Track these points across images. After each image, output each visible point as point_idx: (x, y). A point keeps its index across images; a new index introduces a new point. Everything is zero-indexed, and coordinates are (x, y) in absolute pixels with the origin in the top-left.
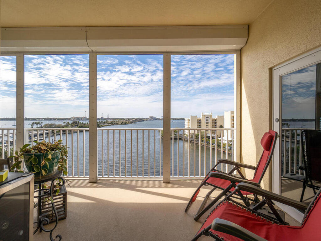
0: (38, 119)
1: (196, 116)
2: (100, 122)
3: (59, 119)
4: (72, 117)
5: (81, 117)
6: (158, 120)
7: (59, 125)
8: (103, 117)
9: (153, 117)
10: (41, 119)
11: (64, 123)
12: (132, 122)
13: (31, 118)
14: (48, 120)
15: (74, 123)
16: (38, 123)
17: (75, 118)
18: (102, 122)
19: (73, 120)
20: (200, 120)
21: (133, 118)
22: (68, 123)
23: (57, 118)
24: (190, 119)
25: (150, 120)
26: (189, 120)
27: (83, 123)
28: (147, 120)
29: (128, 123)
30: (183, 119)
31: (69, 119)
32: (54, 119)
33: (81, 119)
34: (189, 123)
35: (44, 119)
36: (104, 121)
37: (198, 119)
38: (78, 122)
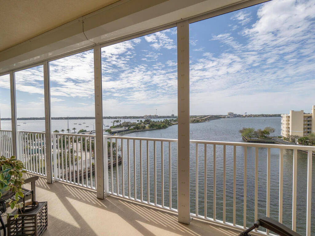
0: (118, 117)
1: (303, 111)
2: (170, 120)
3: (134, 118)
4: (145, 115)
5: (153, 115)
6: (240, 117)
7: (134, 123)
8: (174, 115)
9: (233, 113)
10: (121, 118)
11: (138, 121)
12: (206, 120)
13: (113, 117)
14: (126, 118)
15: (146, 121)
16: (117, 121)
17: (147, 116)
18: (172, 120)
19: (146, 118)
20: (311, 117)
21: (207, 115)
22: (141, 121)
23: (132, 117)
24: (290, 115)
25: (229, 117)
26: (289, 117)
27: (154, 121)
28: (224, 118)
29: (201, 121)
30: (279, 116)
31: (142, 117)
32: (130, 117)
33: (152, 117)
34: (289, 120)
35: (122, 117)
36: (174, 119)
37: (306, 115)
38: (150, 120)
